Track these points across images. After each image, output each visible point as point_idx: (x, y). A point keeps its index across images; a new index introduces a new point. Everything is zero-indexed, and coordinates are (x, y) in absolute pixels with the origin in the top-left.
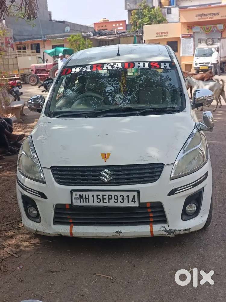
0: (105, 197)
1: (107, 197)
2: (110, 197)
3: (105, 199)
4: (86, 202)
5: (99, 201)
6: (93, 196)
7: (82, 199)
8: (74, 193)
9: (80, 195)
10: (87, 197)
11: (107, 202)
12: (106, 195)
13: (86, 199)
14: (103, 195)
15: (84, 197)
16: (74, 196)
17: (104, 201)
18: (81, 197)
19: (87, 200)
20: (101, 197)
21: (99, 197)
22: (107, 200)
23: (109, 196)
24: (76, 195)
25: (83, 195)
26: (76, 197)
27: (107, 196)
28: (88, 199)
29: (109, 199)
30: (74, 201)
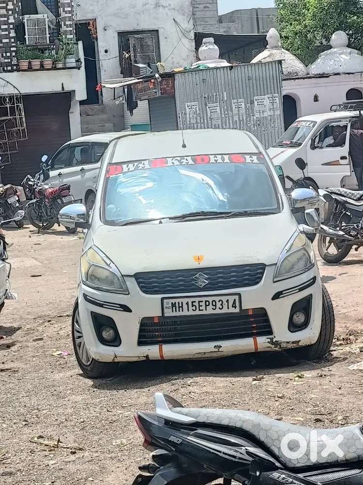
0: (201, 304)
1: (203, 304)
2: (207, 303)
3: (202, 306)
4: (179, 311)
5: (194, 309)
6: (187, 304)
7: (174, 308)
8: (165, 301)
9: (172, 303)
10: (180, 305)
11: (204, 309)
12: (202, 301)
13: (179, 307)
14: (199, 302)
15: (177, 305)
16: (165, 305)
17: (201, 309)
18: (173, 305)
19: (181, 309)
20: (196, 304)
21: (194, 304)
22: (203, 308)
23: (206, 301)
24: (168, 303)
25: (175, 303)
26: (168, 306)
27: (204, 302)
28: (182, 307)
29: (206, 306)
30: (166, 310)
